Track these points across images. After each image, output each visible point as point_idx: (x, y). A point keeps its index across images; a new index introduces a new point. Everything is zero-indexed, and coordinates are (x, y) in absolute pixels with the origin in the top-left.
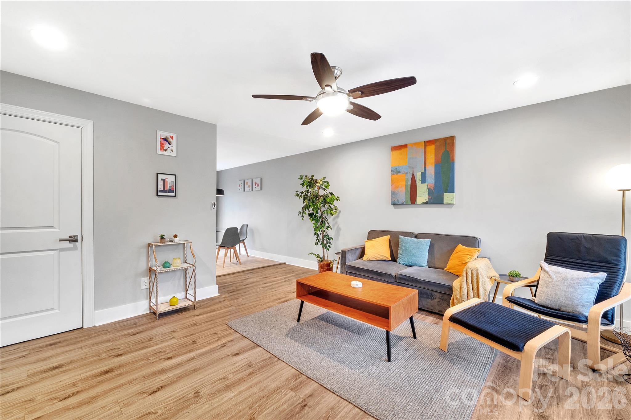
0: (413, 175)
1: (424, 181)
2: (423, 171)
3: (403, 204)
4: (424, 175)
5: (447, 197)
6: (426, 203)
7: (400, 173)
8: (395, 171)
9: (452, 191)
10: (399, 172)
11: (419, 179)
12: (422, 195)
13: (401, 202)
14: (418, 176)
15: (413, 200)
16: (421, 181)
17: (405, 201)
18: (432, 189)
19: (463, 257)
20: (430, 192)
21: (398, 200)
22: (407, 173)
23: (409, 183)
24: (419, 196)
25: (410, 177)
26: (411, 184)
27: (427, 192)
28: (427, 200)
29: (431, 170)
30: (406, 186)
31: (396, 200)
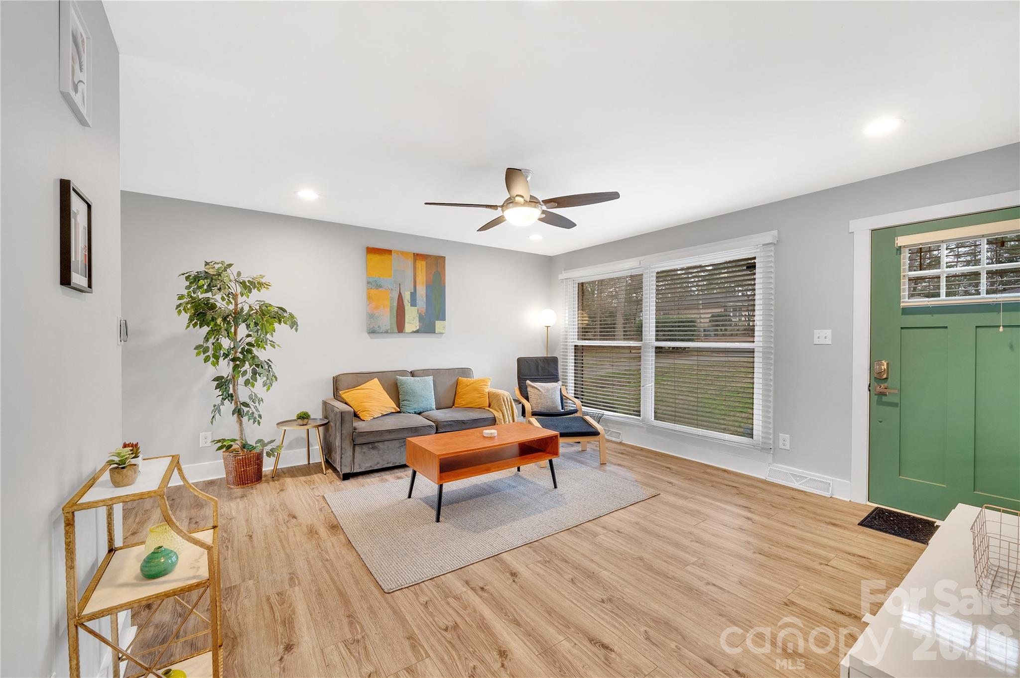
0: (400, 294)
1: (413, 303)
2: (413, 291)
3: (386, 332)
4: (413, 295)
5: (439, 324)
6: (417, 332)
7: (382, 289)
8: (374, 285)
9: (444, 319)
10: (381, 287)
11: (408, 301)
12: (412, 322)
13: (383, 329)
14: (407, 297)
15: (400, 327)
16: (410, 304)
17: (389, 328)
18: (423, 315)
19: (482, 389)
20: (421, 319)
21: (379, 327)
22: (392, 290)
23: (395, 304)
24: (408, 323)
25: (396, 297)
26: (398, 306)
27: (418, 319)
28: (418, 328)
29: (421, 291)
30: (391, 307)
31: (376, 327)
